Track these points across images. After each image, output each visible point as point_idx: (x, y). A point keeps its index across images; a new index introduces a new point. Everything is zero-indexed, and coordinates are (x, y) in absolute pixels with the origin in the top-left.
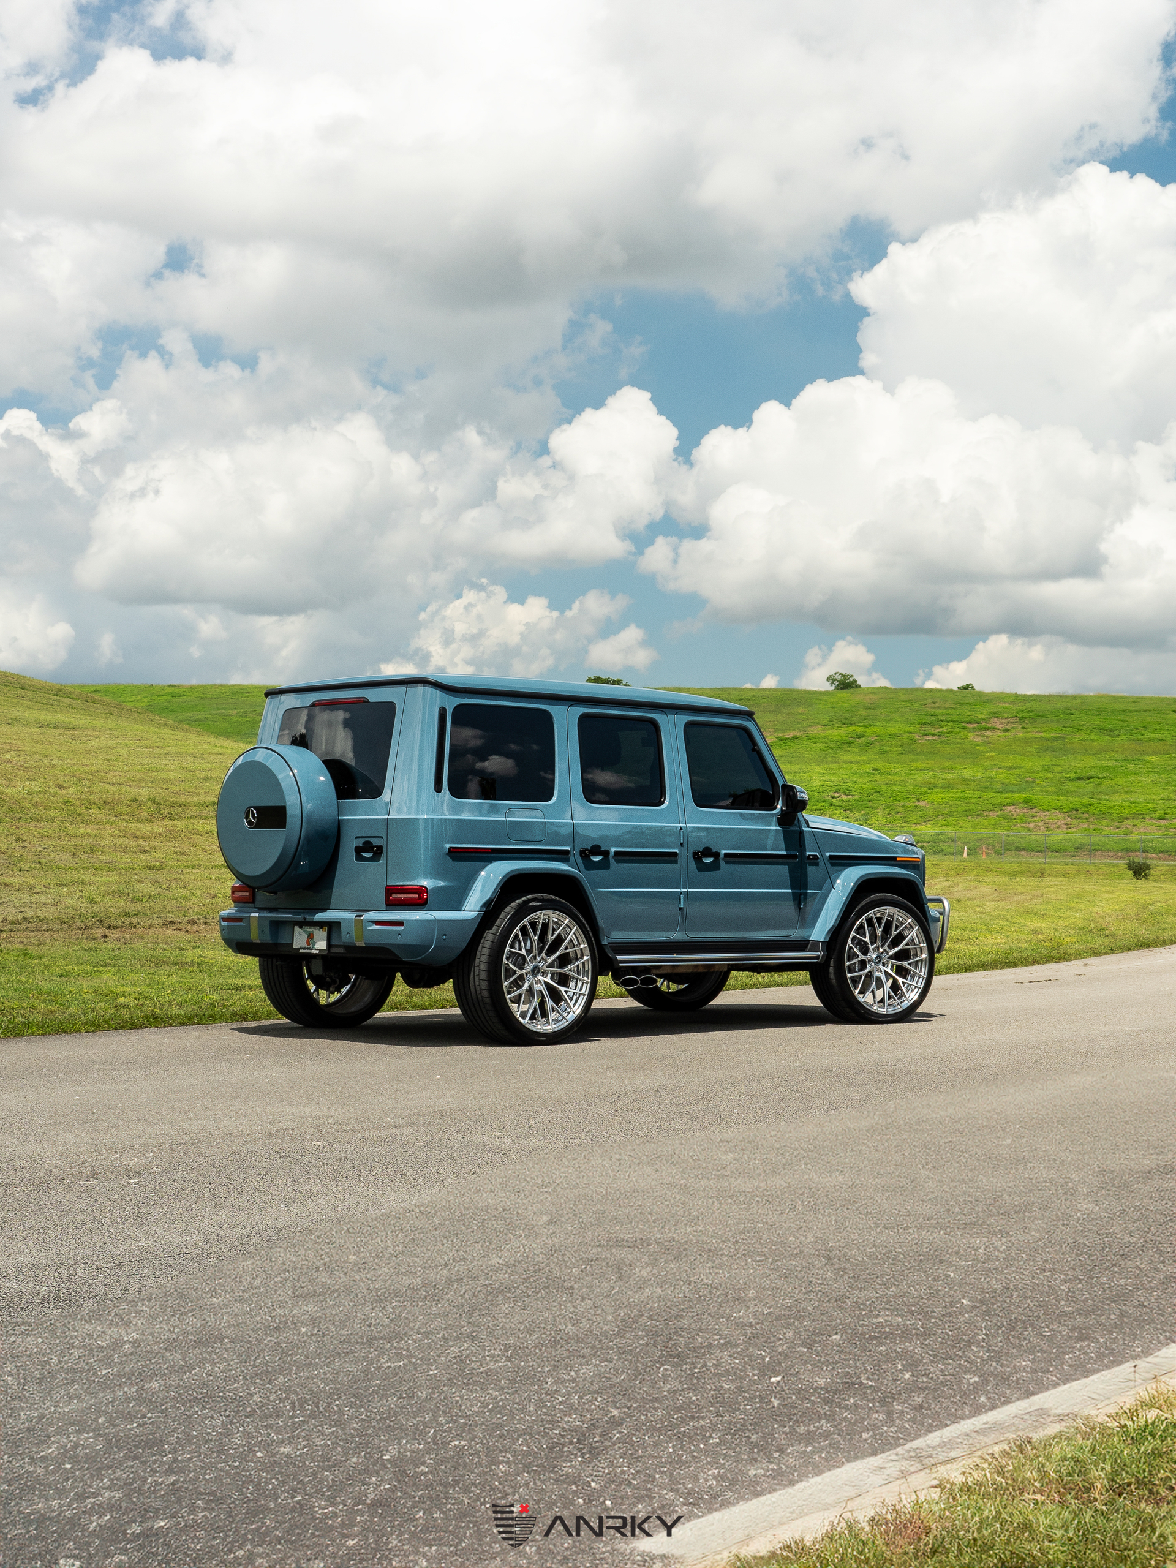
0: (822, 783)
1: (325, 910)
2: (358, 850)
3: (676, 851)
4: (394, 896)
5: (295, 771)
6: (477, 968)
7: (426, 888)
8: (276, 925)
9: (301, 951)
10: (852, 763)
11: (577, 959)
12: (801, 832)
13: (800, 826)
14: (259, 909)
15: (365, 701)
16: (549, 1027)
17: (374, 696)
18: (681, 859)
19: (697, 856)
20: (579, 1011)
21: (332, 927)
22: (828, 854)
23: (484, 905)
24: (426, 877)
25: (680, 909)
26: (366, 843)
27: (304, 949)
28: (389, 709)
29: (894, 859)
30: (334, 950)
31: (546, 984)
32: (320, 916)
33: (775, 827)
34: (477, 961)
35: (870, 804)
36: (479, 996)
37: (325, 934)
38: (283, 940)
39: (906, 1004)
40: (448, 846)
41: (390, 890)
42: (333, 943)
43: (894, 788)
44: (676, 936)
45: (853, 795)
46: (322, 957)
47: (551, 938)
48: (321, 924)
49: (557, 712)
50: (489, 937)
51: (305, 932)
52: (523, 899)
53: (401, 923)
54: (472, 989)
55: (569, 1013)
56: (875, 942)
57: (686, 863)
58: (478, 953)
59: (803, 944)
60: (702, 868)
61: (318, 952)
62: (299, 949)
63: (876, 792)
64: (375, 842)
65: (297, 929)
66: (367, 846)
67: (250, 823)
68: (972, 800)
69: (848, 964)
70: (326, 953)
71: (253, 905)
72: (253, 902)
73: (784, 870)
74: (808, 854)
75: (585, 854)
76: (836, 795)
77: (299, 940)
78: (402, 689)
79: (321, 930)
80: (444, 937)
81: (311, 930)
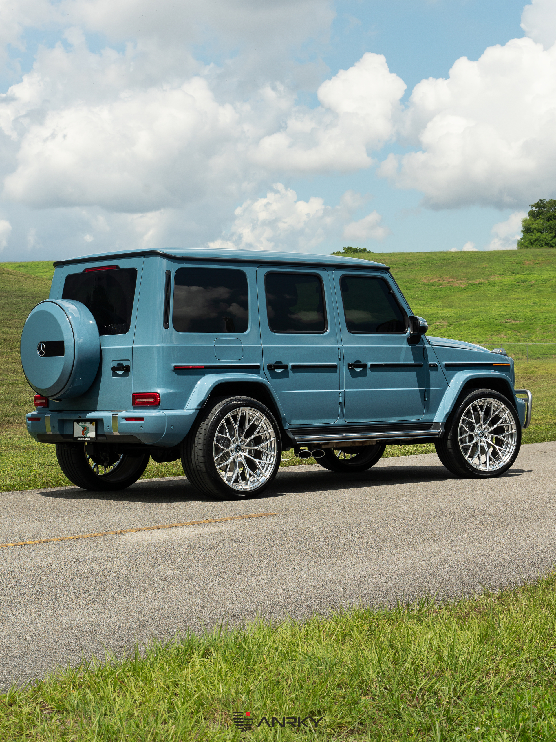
0: (499, 313)
1: (93, 411)
2: (114, 369)
3: (335, 364)
4: (138, 400)
5: (70, 317)
6: (196, 448)
7: (159, 394)
8: (62, 423)
9: (78, 439)
10: (519, 299)
11: (267, 440)
12: (425, 348)
13: (423, 344)
14: (51, 411)
15: (117, 267)
16: (247, 487)
17: (123, 264)
18: (340, 369)
19: (351, 367)
20: (268, 476)
21: (98, 422)
22: (444, 363)
23: (199, 405)
24: (159, 387)
25: (340, 403)
26: (119, 364)
27: (81, 438)
28: (132, 273)
29: (491, 365)
30: (99, 438)
31: (245, 457)
32: (91, 415)
33: (405, 345)
34: (196, 443)
35: (531, 326)
36: (198, 467)
37: (94, 427)
38: (68, 432)
39: (502, 464)
40: (174, 365)
41: (135, 396)
42: (99, 433)
43: (547, 315)
44: (338, 422)
45: (520, 321)
46: (92, 442)
47: (247, 426)
48: (91, 421)
49: (248, 271)
50: (204, 427)
51: (81, 426)
52: (228, 399)
53: (142, 419)
54: (193, 462)
55: (262, 477)
56: (479, 422)
57: (343, 371)
58: (197, 438)
59: (428, 425)
60: (354, 375)
61: (89, 439)
63: (535, 318)
64: (125, 364)
65: (76, 424)
66: (120, 367)
67: (41, 353)
69: (460, 437)
70: (94, 440)
71: (47, 409)
72: (48, 406)
73: (412, 375)
74: (430, 363)
75: (271, 368)
76: (508, 321)
77: (78, 430)
78: (141, 259)
79: (91, 424)
80: (172, 427)
81: (85, 425)
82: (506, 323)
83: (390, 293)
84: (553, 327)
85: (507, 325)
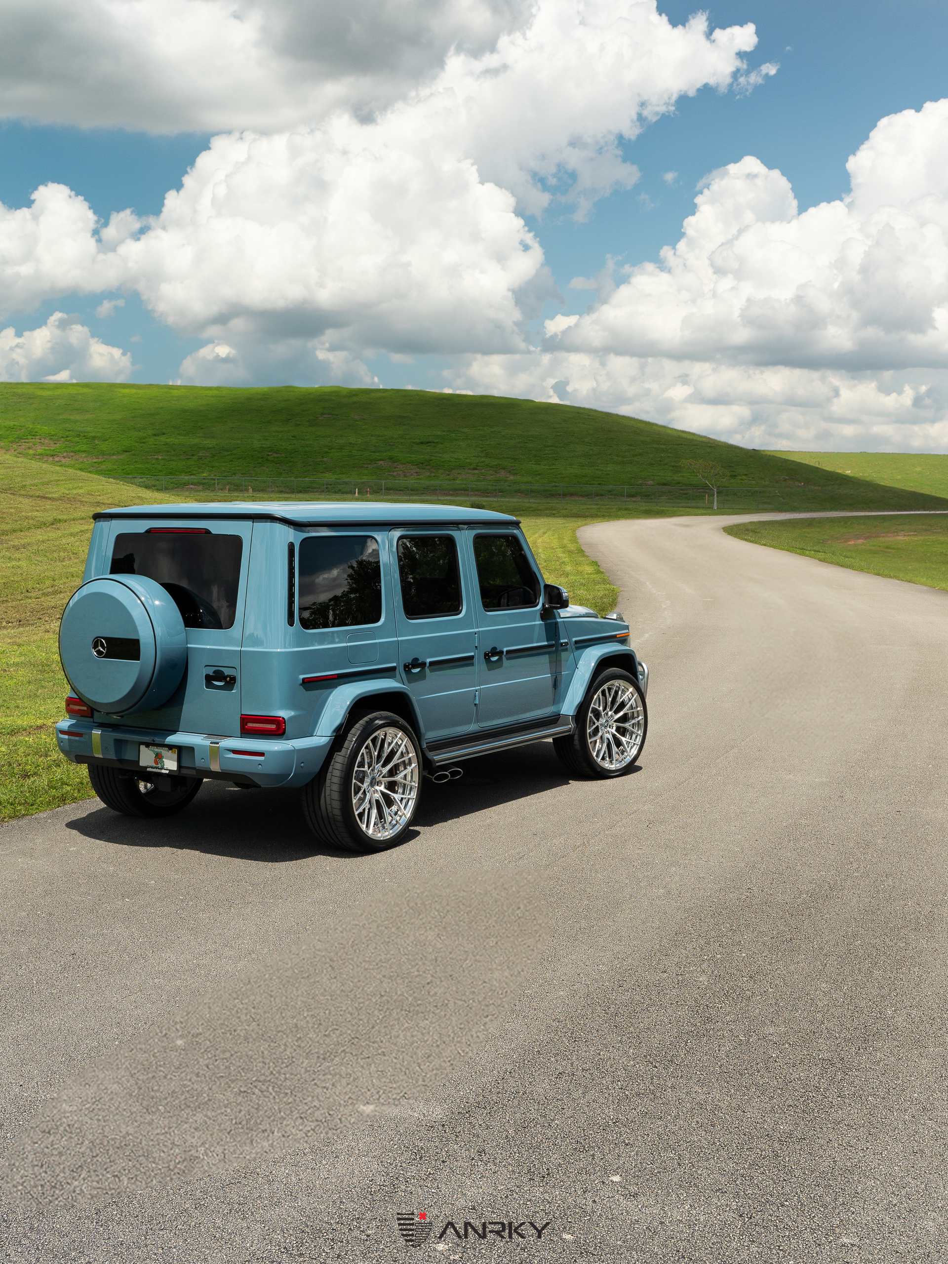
1: (174, 732)
2: (209, 679)
3: (472, 654)
4: (250, 725)
6: (328, 789)
7: (283, 718)
8: (119, 743)
9: (148, 769)
10: (278, 432)
11: (406, 767)
12: (556, 623)
13: (555, 618)
14: (100, 725)
15: (207, 532)
16: (387, 833)
17: (217, 528)
18: (476, 660)
19: (487, 656)
20: (408, 815)
21: (182, 751)
22: (574, 639)
23: (334, 731)
24: (282, 707)
25: (475, 704)
26: (215, 672)
27: (152, 768)
28: (235, 543)
29: (615, 636)
30: (184, 771)
31: (383, 793)
32: (172, 739)
33: (539, 622)
34: (328, 782)
35: (292, 459)
36: (330, 814)
37: (175, 756)
38: (129, 756)
39: (628, 759)
40: (302, 677)
41: (245, 719)
42: (183, 764)
43: (307, 449)
44: (472, 727)
45: (280, 454)
46: (171, 775)
47: (387, 750)
48: (171, 747)
49: (380, 538)
50: (340, 759)
51: (153, 751)
52: (366, 719)
53: (261, 754)
54: (323, 807)
55: (401, 817)
56: (607, 710)
57: (479, 662)
58: (329, 774)
59: (555, 719)
60: (490, 666)
61: (167, 771)
62: (146, 767)
63: (295, 452)
64: (227, 672)
65: (142, 748)
66: (218, 675)
67: (99, 652)
68: (357, 457)
69: (588, 731)
70: (176, 774)
71: (93, 721)
72: (92, 717)
73: (545, 659)
74: (562, 641)
75: (407, 668)
76: (270, 454)
77: (146, 757)
78: (248, 524)
79: (170, 751)
80: (302, 764)
81: (159, 750)
82: (268, 455)
83: (521, 554)
84: (313, 461)
85: (269, 458)
